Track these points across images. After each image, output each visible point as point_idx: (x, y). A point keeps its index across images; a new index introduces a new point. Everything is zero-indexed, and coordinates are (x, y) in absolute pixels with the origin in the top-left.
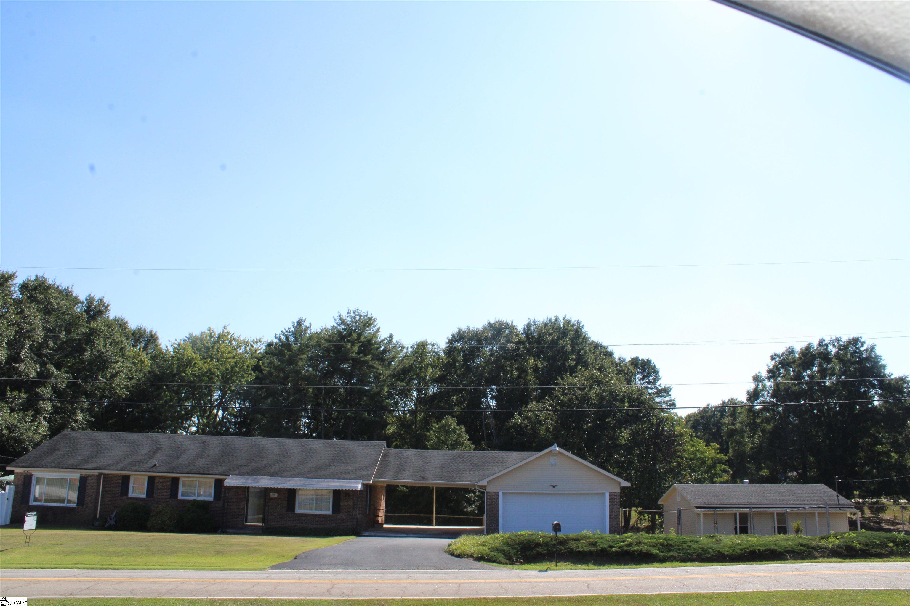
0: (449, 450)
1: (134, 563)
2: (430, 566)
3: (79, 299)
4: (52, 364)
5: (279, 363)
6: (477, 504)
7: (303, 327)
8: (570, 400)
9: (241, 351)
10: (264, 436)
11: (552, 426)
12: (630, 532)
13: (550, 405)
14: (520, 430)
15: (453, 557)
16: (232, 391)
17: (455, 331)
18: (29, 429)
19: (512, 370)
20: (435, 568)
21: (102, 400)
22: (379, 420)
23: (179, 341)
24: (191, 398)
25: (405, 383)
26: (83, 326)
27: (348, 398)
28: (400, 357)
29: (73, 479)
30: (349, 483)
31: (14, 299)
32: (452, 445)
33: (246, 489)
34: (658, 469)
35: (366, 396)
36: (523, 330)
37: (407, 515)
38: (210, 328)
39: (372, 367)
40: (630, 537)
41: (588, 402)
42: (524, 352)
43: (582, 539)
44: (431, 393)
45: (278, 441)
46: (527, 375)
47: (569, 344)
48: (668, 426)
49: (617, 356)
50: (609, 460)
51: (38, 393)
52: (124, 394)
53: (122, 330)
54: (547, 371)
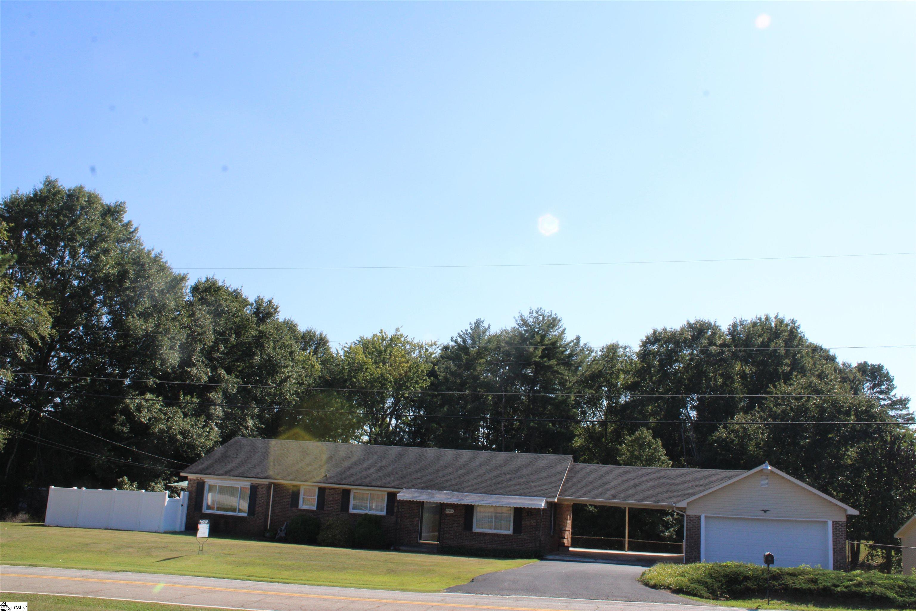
0: (644, 466)
1: (304, 578)
2: (622, 597)
3: (248, 301)
4: (222, 368)
5: (456, 368)
6: (676, 528)
7: (481, 329)
8: (783, 411)
9: (415, 355)
10: (440, 447)
11: (763, 441)
12: (858, 569)
13: (761, 417)
14: (724, 444)
15: (647, 588)
16: (407, 399)
17: (650, 332)
18: (201, 435)
19: (715, 377)
20: (626, 599)
21: (272, 406)
22: (565, 431)
23: (349, 344)
24: (363, 405)
25: (594, 390)
26: (253, 328)
27: (531, 406)
28: (588, 361)
29: (243, 488)
30: (532, 500)
31: (185, 302)
32: (647, 461)
33: (421, 504)
34: (893, 496)
35: (550, 404)
36: (727, 330)
37: (596, 537)
38: (381, 330)
39: (557, 372)
40: (860, 575)
41: (806, 413)
42: (729, 356)
43: (800, 574)
44: (623, 402)
45: (455, 452)
46: (733, 382)
47: (782, 347)
48: (905, 444)
49: (840, 360)
50: (832, 483)
51: (210, 398)
52: (294, 400)
53: (292, 333)
54: (756, 378)
